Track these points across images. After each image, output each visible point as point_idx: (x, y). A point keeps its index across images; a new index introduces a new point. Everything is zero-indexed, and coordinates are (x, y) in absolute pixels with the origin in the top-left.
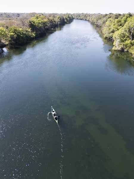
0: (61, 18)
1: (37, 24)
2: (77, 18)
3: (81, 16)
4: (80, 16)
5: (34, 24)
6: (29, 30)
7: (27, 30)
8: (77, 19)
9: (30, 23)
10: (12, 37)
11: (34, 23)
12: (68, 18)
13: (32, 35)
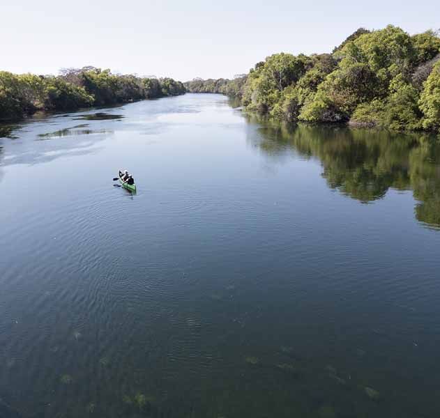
0: (151, 82)
1: (98, 81)
2: (195, 89)
3: (205, 84)
4: (202, 85)
5: (93, 81)
6: (83, 89)
7: (78, 88)
8: (197, 92)
9: (84, 79)
10: (51, 94)
11: (93, 79)
12: (170, 86)
13: (88, 98)
